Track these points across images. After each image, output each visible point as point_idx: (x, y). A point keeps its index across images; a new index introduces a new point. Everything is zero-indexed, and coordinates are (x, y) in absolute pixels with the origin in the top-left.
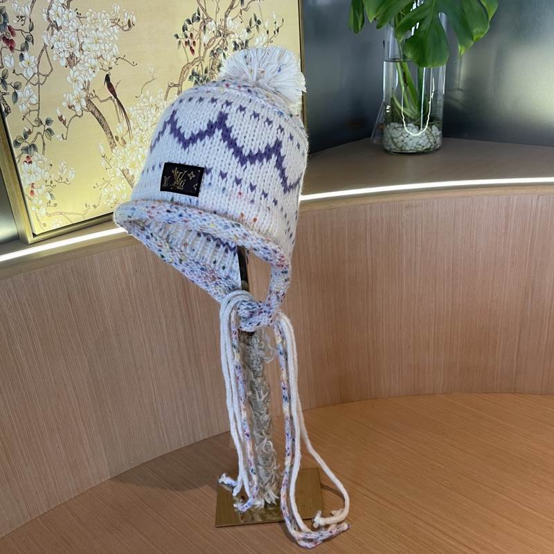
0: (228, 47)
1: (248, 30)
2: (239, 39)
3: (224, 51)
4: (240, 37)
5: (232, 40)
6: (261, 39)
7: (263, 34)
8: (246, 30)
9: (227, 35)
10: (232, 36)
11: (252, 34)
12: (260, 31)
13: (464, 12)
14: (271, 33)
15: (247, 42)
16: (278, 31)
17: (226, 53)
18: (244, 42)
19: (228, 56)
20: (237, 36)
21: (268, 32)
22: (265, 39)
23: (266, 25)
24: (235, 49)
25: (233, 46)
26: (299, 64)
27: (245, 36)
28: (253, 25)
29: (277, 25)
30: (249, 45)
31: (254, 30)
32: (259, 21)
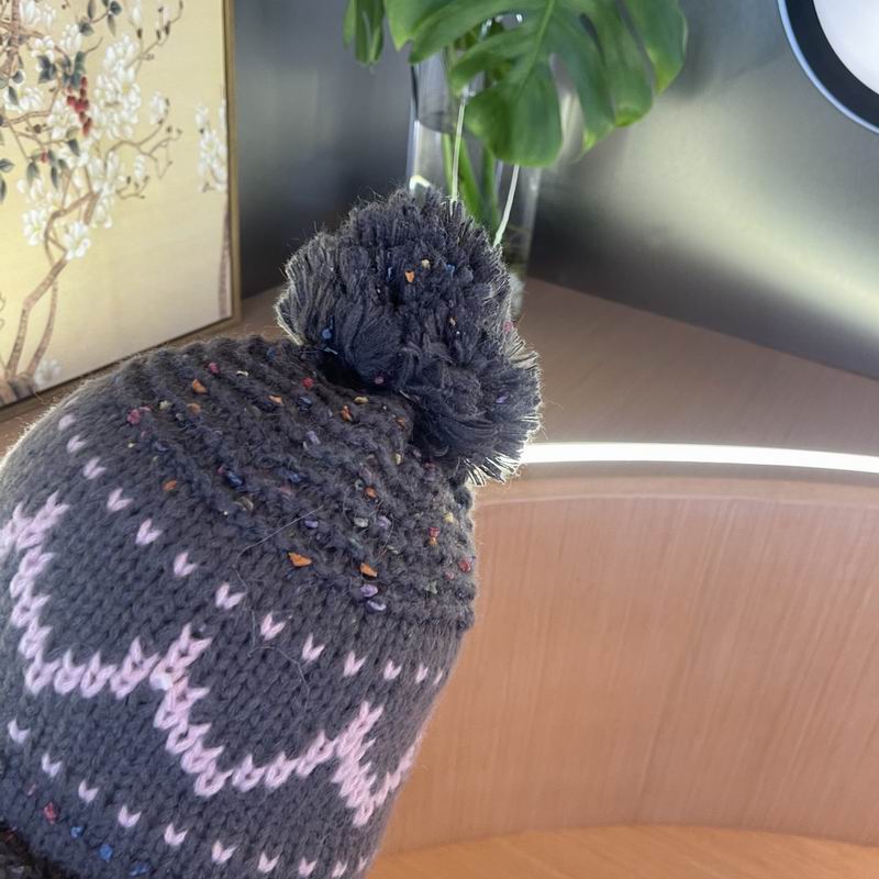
0: (24, 74)
1: (84, 28)
2: (57, 49)
3: (11, 83)
4: (62, 43)
5: (34, 54)
6: (120, 51)
7: (127, 39)
8: (76, 28)
9: (21, 40)
10: (38, 41)
11: (94, 38)
12: (118, 29)
13: (604, 63)
14: (150, 37)
15: (80, 57)
16: (167, 29)
17: (17, 87)
18: (73, 59)
19: (24, 94)
20: (51, 43)
21: (139, 33)
22: (132, 49)
23: (136, 13)
24: (45, 76)
25: (39, 69)
26: (222, 112)
27: (74, 42)
28: (97, 15)
29: (166, 17)
30: (87, 64)
31: (100, 27)
32: (113, 4)
